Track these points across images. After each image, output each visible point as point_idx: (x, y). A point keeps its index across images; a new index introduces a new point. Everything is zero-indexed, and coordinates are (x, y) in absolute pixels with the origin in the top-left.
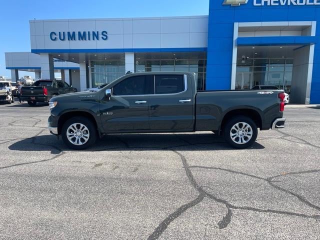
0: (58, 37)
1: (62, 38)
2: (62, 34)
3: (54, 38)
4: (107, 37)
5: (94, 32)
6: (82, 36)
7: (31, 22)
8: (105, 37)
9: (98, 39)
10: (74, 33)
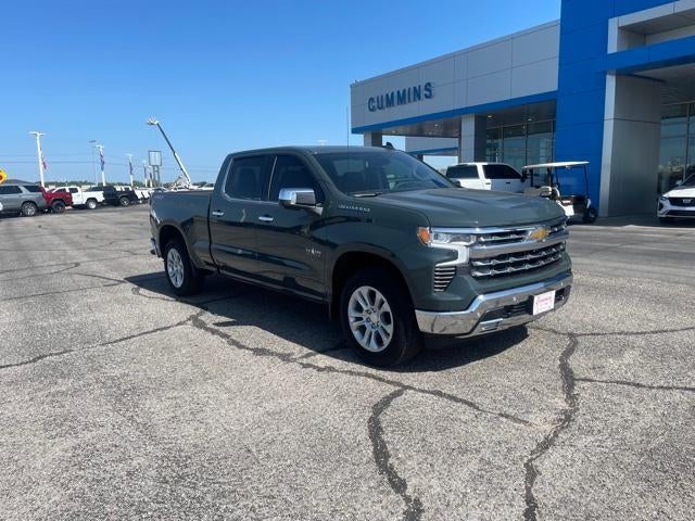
1: (381, 105)
2: (380, 98)
3: (372, 108)
5: (415, 88)
6: (402, 99)
8: (428, 94)
9: (419, 99)
10: (393, 94)
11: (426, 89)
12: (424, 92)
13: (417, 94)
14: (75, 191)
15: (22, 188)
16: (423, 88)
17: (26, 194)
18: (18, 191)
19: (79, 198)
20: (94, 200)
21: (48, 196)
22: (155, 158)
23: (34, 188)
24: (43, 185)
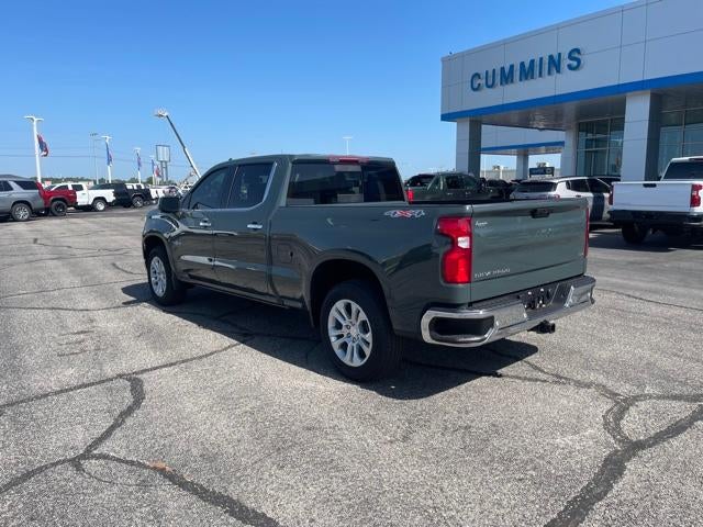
0: (483, 82)
1: (490, 83)
2: (490, 73)
3: (476, 86)
4: (579, 61)
5: (551, 57)
6: (528, 72)
7: (443, 60)
8: (575, 63)
9: (558, 71)
10: (512, 67)
11: (570, 57)
12: (566, 62)
13: (555, 64)
14: (81, 188)
15: (13, 184)
16: (565, 56)
17: (18, 193)
18: (7, 187)
19: (84, 198)
20: (102, 199)
21: (46, 195)
22: (163, 154)
23: (28, 185)
24: (40, 181)
